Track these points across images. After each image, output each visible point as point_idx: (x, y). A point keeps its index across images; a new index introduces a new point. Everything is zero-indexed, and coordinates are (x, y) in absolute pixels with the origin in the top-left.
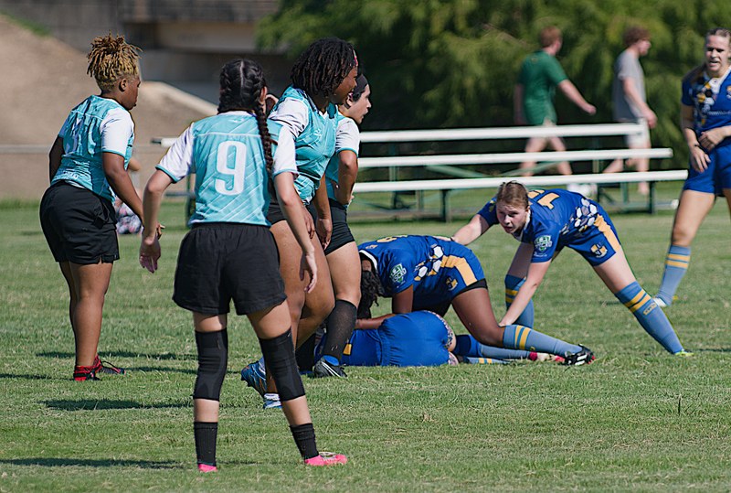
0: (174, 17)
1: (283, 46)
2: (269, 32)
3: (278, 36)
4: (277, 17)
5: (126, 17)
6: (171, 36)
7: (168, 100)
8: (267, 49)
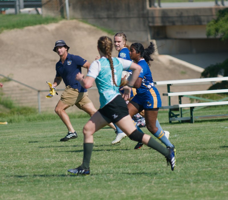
0: (173, 23)
1: (219, 35)
2: (212, 29)
3: (217, 30)
4: (217, 21)
5: (151, 24)
6: (173, 32)
7: (171, 62)
8: (212, 37)
